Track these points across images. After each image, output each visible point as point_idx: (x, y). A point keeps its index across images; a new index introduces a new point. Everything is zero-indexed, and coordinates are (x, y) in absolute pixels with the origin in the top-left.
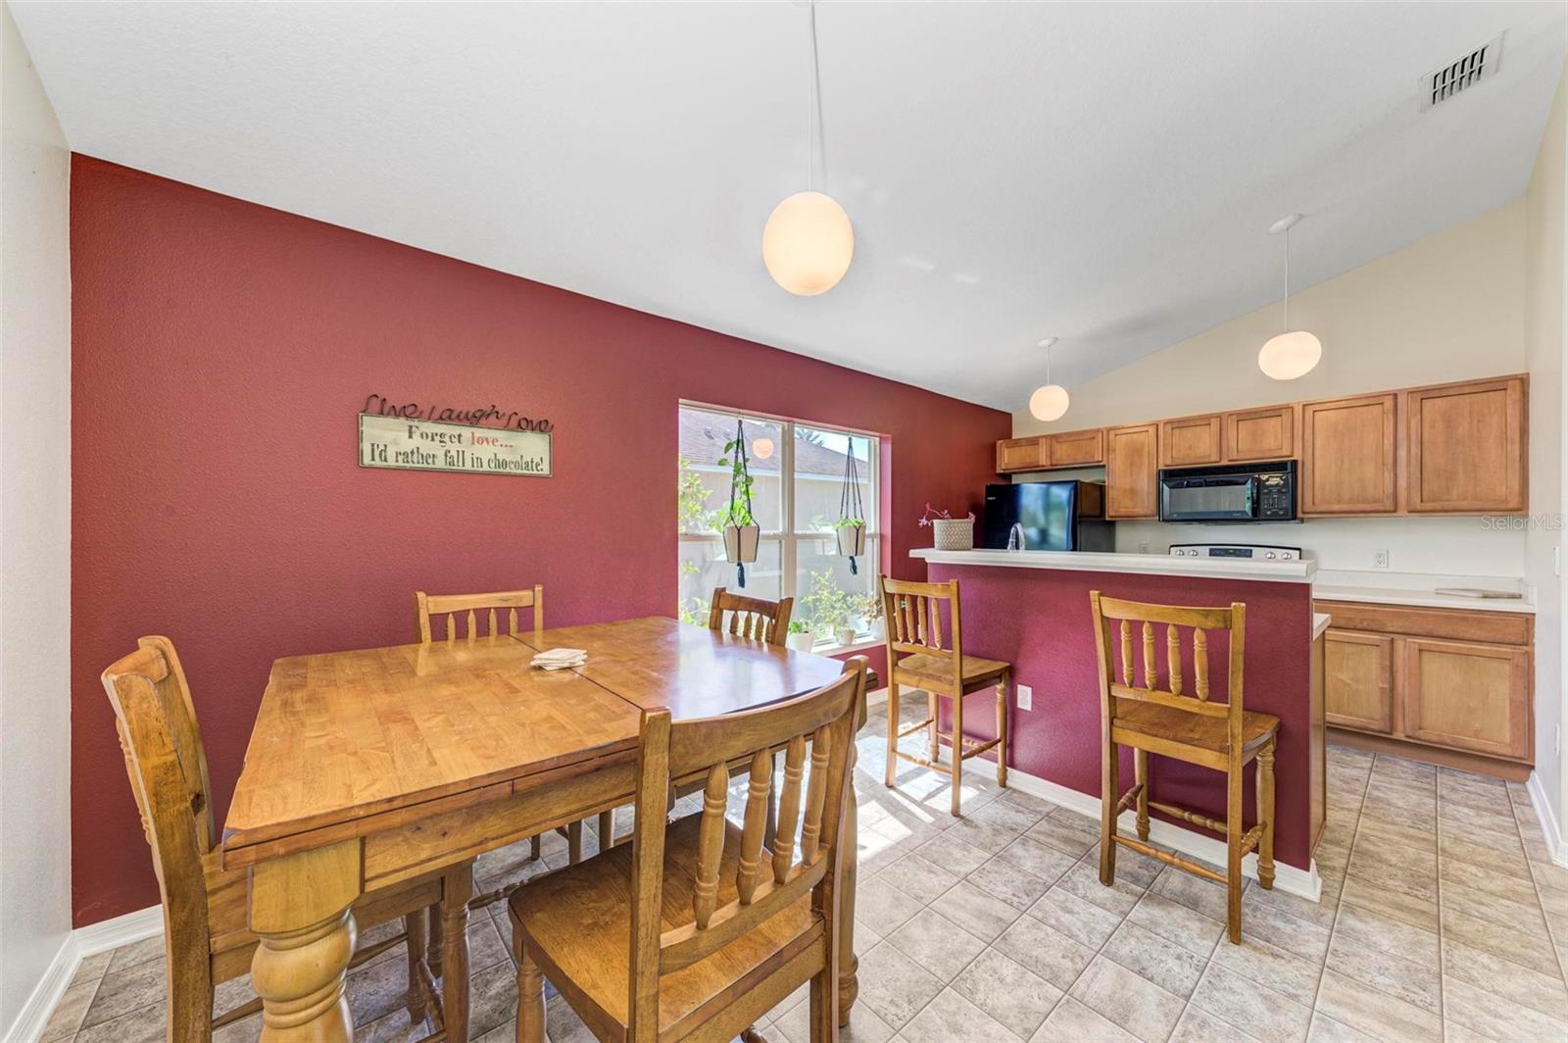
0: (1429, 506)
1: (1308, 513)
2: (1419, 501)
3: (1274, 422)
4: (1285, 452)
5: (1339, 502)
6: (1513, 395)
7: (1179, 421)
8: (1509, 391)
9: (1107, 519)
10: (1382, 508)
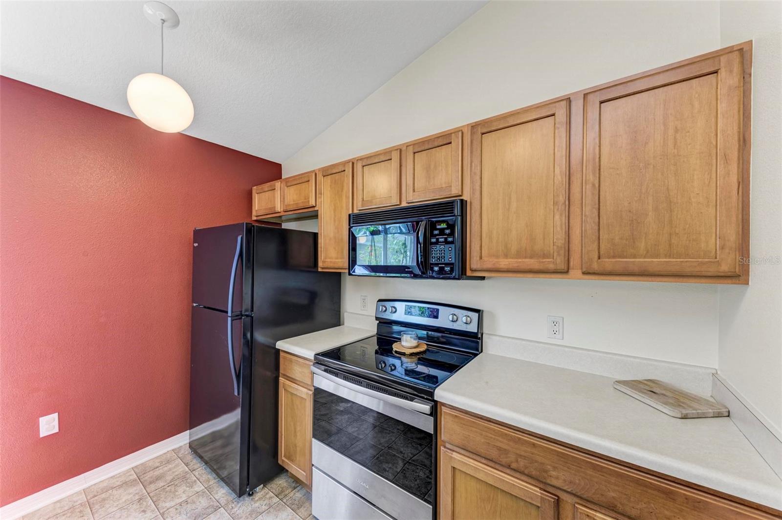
0: (609, 263)
1: (475, 271)
2: (596, 257)
3: (444, 151)
4: (455, 191)
5: (506, 256)
6: (728, 79)
7: (368, 157)
8: (723, 73)
9: (320, 270)
10: (551, 267)
